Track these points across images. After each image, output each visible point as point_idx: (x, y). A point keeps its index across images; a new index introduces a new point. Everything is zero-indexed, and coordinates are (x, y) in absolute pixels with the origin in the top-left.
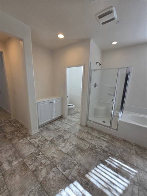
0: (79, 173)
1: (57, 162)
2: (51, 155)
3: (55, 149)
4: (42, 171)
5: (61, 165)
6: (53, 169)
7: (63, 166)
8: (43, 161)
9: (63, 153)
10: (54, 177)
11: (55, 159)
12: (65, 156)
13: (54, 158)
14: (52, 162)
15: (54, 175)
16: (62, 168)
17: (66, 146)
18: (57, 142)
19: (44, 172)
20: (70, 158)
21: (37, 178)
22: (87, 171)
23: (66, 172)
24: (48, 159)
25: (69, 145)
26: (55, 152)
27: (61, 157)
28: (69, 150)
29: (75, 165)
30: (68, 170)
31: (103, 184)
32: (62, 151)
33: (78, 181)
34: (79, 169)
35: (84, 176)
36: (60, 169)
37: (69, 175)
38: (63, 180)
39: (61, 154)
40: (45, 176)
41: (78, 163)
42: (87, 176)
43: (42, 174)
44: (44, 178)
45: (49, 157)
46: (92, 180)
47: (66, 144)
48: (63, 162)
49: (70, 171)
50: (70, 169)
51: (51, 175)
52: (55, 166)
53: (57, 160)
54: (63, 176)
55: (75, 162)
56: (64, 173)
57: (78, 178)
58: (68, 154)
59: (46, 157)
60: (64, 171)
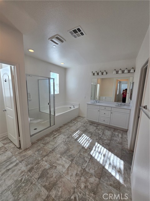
0: (85, 152)
1: (81, 169)
2: (74, 179)
3: (66, 177)
4: (92, 182)
5: (82, 165)
6: (87, 171)
7: (83, 163)
8: (83, 186)
9: (71, 165)
10: (92, 168)
11: (79, 172)
12: (74, 163)
13: (77, 174)
14: (82, 174)
15: (91, 169)
16: (85, 164)
17: (62, 163)
18: (54, 176)
19: (92, 180)
20: (75, 158)
21: (98, 185)
22: (83, 148)
23: (87, 160)
24: (79, 181)
25: (61, 161)
26: (70, 174)
27: (76, 166)
28: (67, 160)
29: (81, 154)
30: (85, 159)
31: (87, 142)
32: (69, 167)
33: (90, 153)
34: (83, 152)
35: (86, 150)
36: (86, 165)
37: (89, 158)
38: (92, 161)
39: (72, 167)
40: (94, 177)
41: (79, 153)
42: (86, 148)
43: (94, 181)
44: (96, 177)
45: (77, 180)
46: (87, 146)
47: (59, 164)
48: (80, 164)
49: (86, 157)
50: (84, 158)
51: (92, 171)
52: (84, 170)
53: (79, 170)
54: (90, 161)
55: (78, 154)
56: (88, 162)
57: (88, 153)
58: (72, 161)
59: (77, 185)
60: (87, 161)
